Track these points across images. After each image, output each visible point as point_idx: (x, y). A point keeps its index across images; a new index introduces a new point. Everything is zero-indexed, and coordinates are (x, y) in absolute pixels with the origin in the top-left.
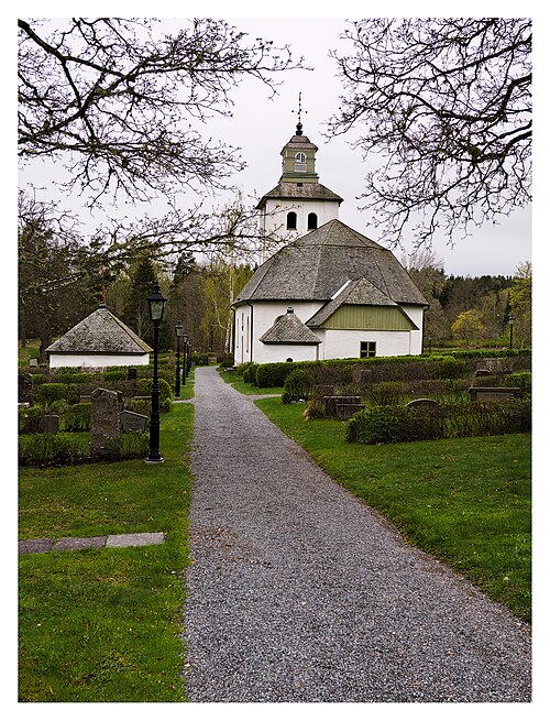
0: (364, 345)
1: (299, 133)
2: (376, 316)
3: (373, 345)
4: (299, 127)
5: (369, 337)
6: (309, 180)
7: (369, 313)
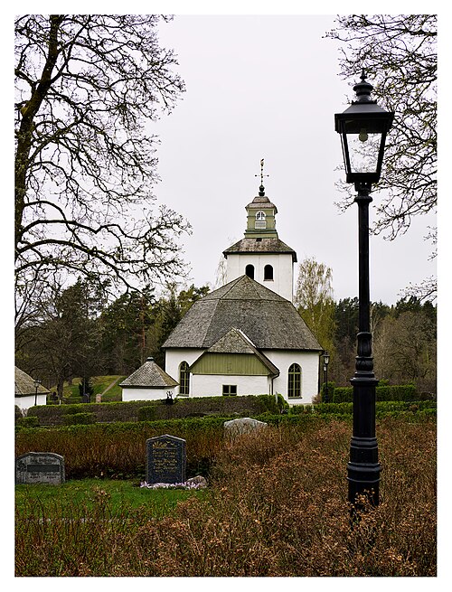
0: (226, 388)
1: (262, 194)
2: (236, 362)
3: (234, 388)
4: (262, 189)
5: (230, 381)
6: (267, 236)
7: (230, 359)
